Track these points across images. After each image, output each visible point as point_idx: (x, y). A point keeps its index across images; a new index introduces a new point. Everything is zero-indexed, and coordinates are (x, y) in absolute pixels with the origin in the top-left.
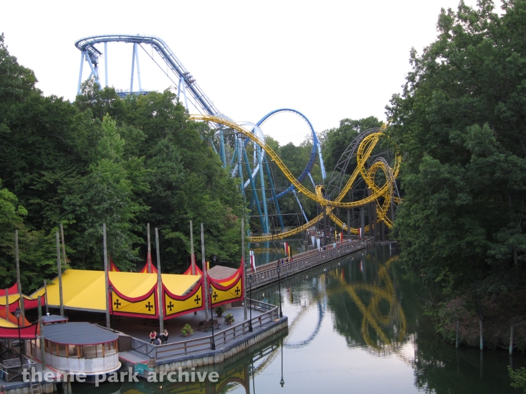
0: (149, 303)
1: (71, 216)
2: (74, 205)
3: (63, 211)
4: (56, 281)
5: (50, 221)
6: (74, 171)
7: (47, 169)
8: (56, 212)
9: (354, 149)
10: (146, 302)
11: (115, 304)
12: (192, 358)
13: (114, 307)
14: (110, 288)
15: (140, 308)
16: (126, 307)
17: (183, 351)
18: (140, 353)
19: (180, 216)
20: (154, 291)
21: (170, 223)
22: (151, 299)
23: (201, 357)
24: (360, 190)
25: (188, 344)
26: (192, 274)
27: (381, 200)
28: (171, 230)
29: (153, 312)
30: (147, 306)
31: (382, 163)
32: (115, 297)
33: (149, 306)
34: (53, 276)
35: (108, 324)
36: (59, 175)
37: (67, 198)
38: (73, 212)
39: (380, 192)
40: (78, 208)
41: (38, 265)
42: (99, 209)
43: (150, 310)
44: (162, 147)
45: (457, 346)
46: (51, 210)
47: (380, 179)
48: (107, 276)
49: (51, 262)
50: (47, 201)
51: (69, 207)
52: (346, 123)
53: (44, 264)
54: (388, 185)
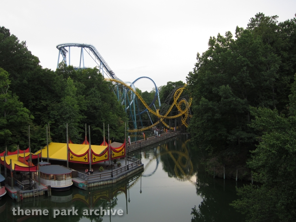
0: (85, 157)
1: (53, 120)
2: (54, 115)
3: (49, 117)
4: (46, 147)
5: (44, 122)
6: (55, 101)
7: (43, 99)
8: (46, 118)
9: (173, 94)
10: (84, 157)
11: (71, 157)
12: (103, 181)
13: (71, 159)
14: (69, 151)
15: (82, 159)
16: (75, 159)
17: (99, 178)
18: (81, 178)
19: (99, 121)
20: (87, 152)
21: (95, 124)
22: (86, 156)
23: (107, 180)
24: (175, 111)
25: (101, 175)
26: (104, 145)
27: (184, 116)
28: (95, 126)
29: (87, 161)
30: (84, 159)
31: (184, 100)
32: (71, 155)
33: (85, 159)
34: (44, 145)
35: (68, 166)
36: (48, 102)
37: (51, 112)
38: (54, 118)
39: (183, 113)
40: (56, 117)
41: (38, 140)
42: (65, 117)
43: (85, 160)
44: (92, 92)
45: (214, 177)
46: (45, 117)
47: (183, 107)
48: (68, 145)
49: (44, 139)
50: (43, 113)
51: (52, 116)
52: (170, 84)
53: (41, 140)
54: (187, 110)
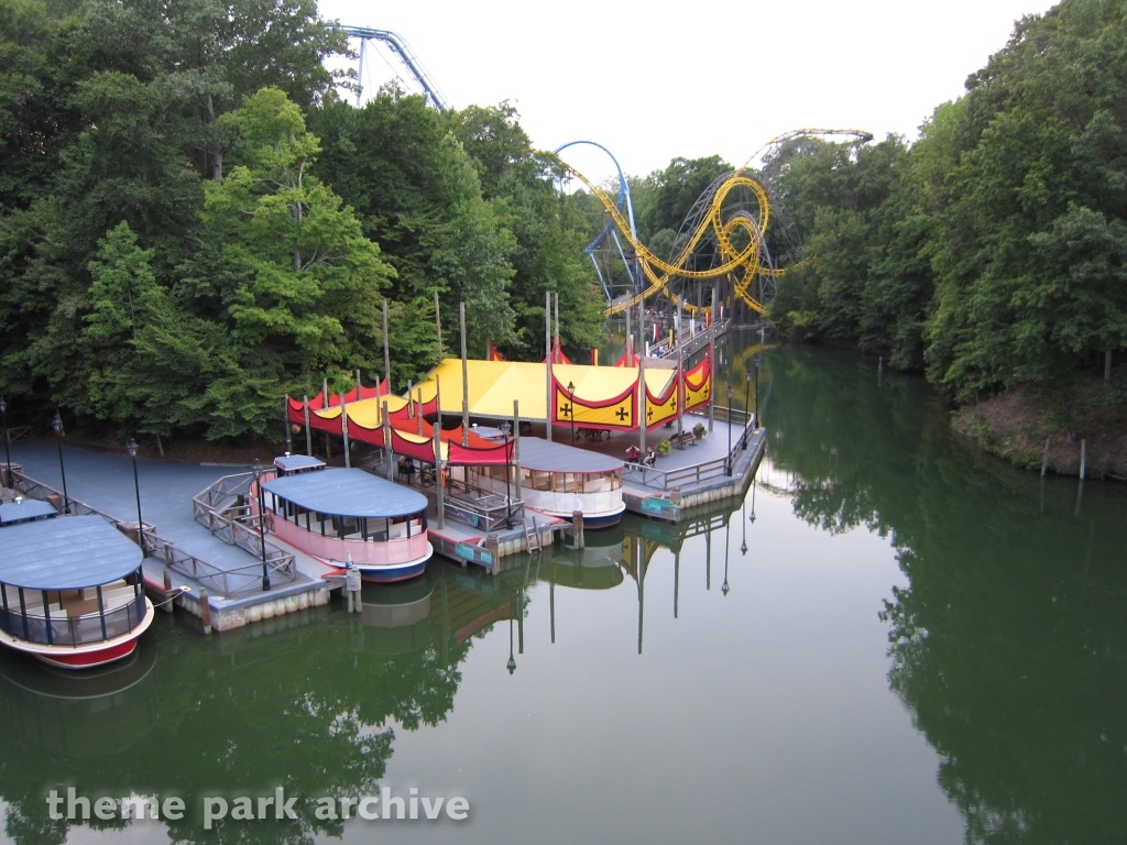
0: (622, 409)
1: (443, 281)
2: (448, 264)
3: (429, 271)
4: (432, 375)
5: (413, 287)
6: (436, 214)
7: (400, 209)
8: (418, 275)
9: (709, 199)
10: (617, 408)
11: (562, 410)
12: (709, 489)
13: (561, 415)
14: (555, 386)
15: (607, 416)
16: (582, 415)
17: (694, 478)
18: (630, 481)
19: (540, 285)
20: (632, 391)
21: (524, 294)
22: (627, 405)
23: (719, 487)
24: (706, 255)
25: (701, 469)
27: (739, 272)
28: (526, 304)
29: (628, 421)
30: (618, 414)
31: (745, 219)
32: (562, 401)
33: (622, 414)
36: (420, 220)
37: (437, 254)
38: (446, 274)
39: (740, 260)
40: (453, 269)
41: (410, 352)
42: (481, 272)
43: (622, 419)
46: (411, 271)
47: (741, 240)
48: (550, 369)
49: (426, 348)
50: (403, 257)
51: (440, 266)
52: (677, 164)
53: (419, 351)
54: (752, 250)
